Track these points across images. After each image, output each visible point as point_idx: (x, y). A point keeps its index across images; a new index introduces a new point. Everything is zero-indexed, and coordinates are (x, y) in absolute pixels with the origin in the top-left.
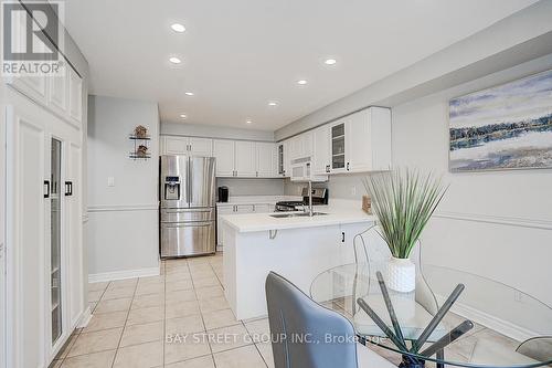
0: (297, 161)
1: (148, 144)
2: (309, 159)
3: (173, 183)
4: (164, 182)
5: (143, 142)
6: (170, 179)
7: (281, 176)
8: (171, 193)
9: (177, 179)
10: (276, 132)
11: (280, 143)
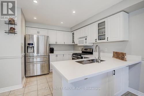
0: (80, 38)
1: (16, 27)
2: (86, 37)
3: (31, 46)
4: (27, 45)
5: (13, 26)
6: (29, 44)
7: (73, 44)
8: (30, 50)
9: (32, 44)
10: (71, 28)
11: (73, 32)
